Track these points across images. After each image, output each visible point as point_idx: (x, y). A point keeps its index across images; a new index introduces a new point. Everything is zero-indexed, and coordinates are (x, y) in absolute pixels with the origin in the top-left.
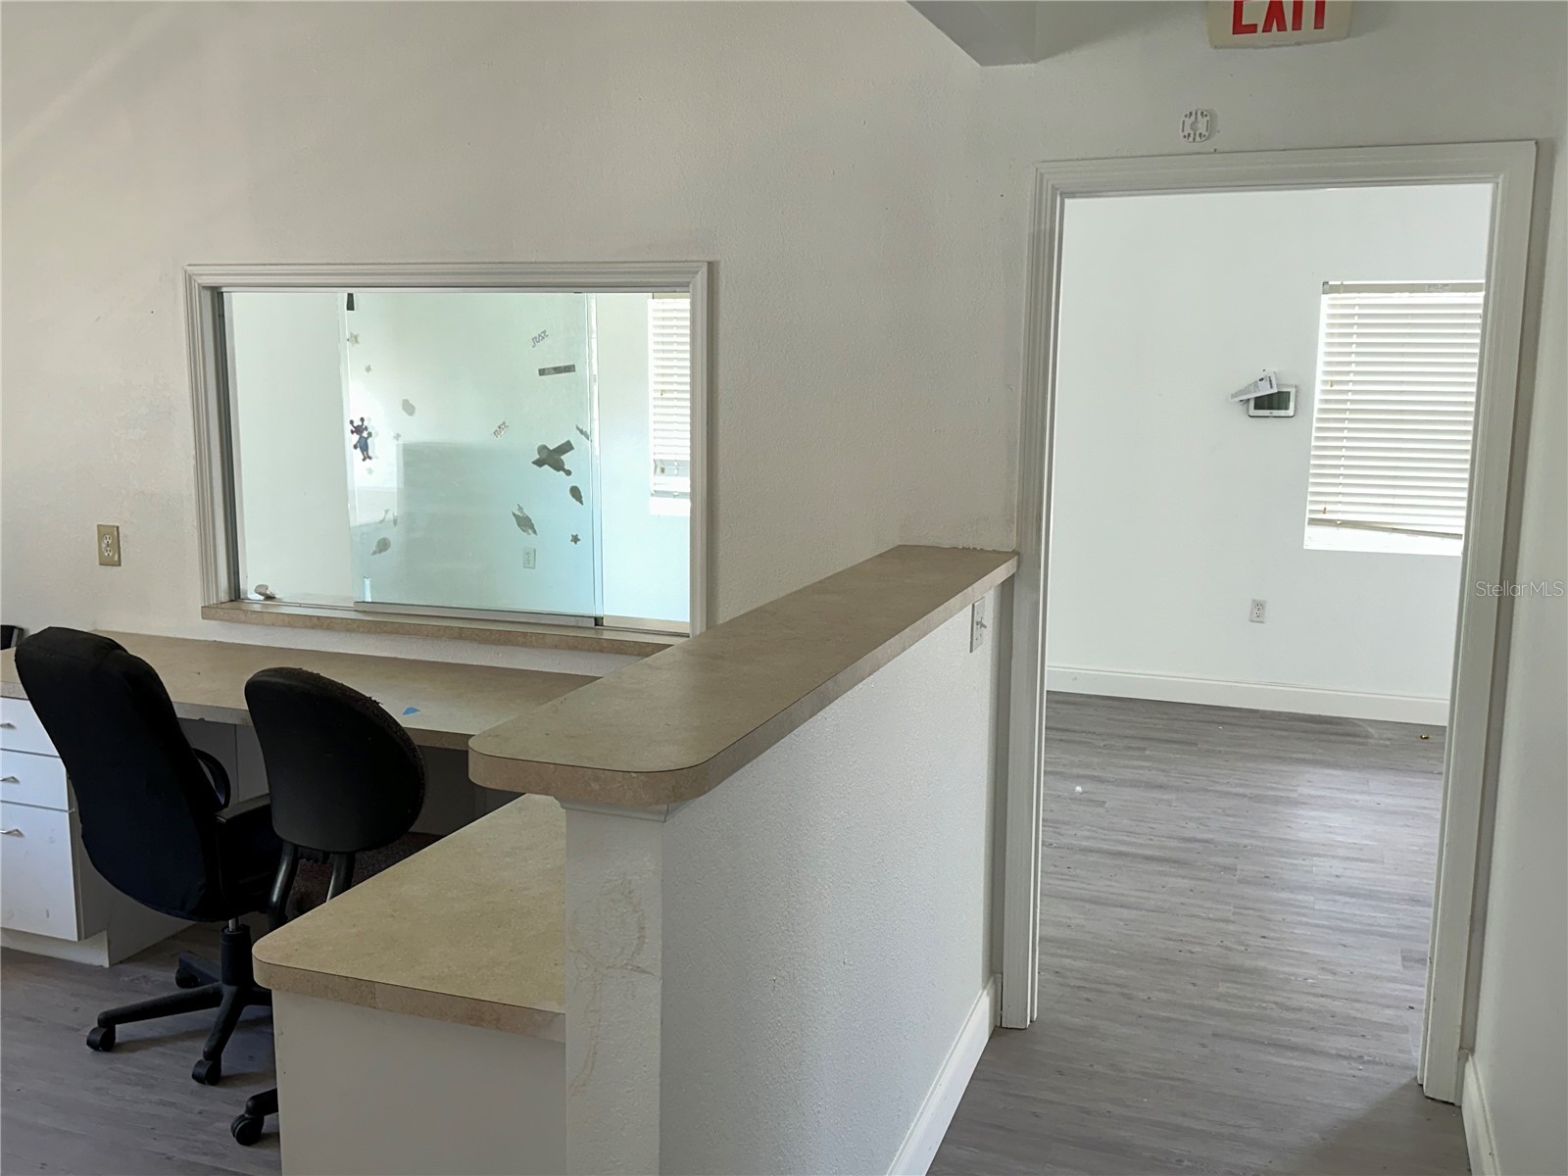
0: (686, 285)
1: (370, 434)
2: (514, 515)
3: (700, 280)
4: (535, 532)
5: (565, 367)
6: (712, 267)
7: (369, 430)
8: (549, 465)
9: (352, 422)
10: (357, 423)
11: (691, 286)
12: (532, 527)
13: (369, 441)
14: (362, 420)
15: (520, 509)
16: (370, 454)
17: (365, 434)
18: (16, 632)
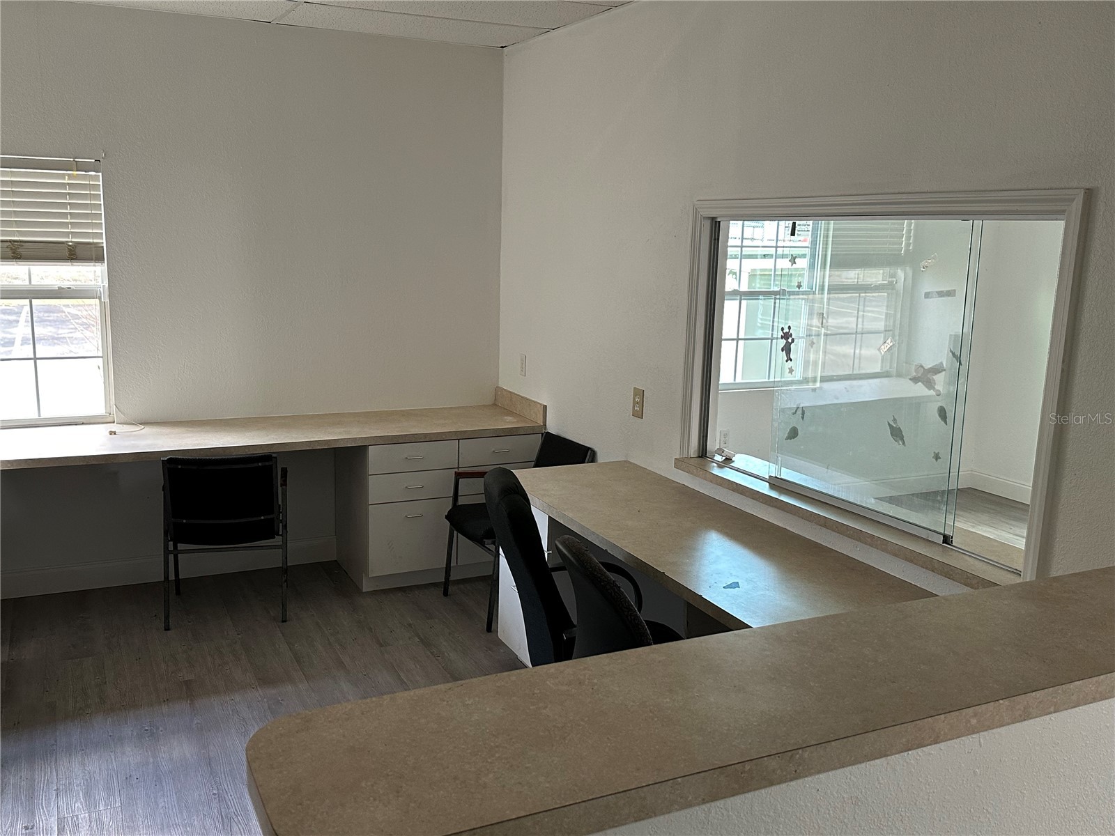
0: (1062, 212)
1: (793, 340)
2: (889, 424)
3: (1077, 206)
4: (904, 443)
5: (948, 291)
6: (1090, 196)
7: (793, 337)
8: (923, 383)
9: (783, 329)
10: (786, 330)
11: (1066, 214)
12: (902, 438)
13: (792, 346)
14: (789, 328)
15: (895, 420)
16: (791, 357)
17: (790, 340)
18: (590, 451)
